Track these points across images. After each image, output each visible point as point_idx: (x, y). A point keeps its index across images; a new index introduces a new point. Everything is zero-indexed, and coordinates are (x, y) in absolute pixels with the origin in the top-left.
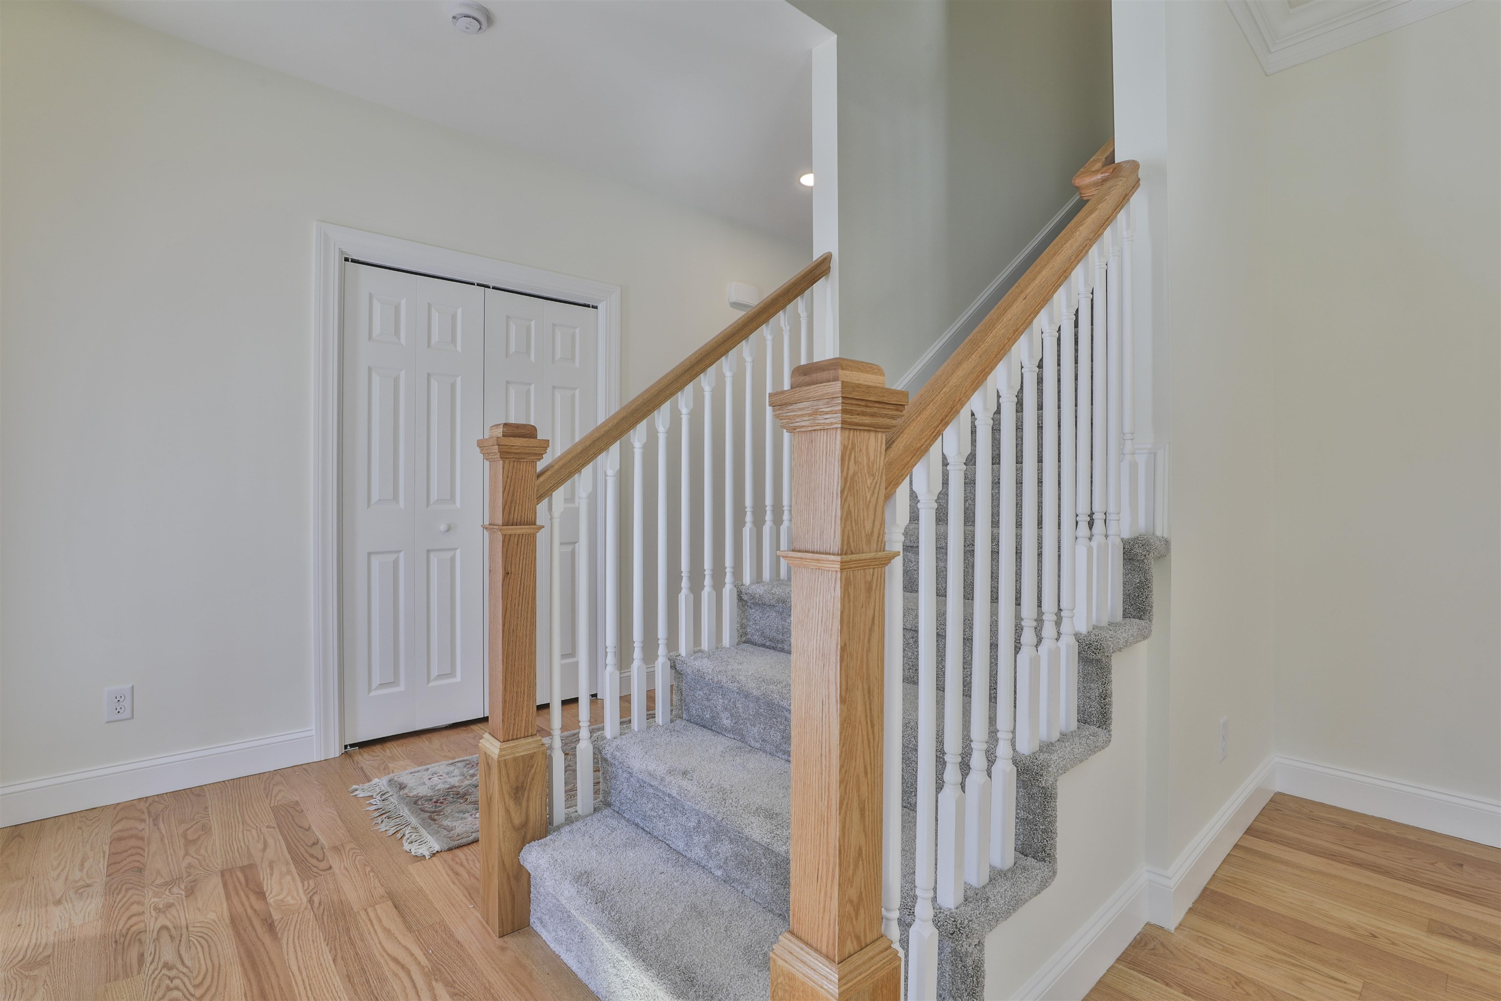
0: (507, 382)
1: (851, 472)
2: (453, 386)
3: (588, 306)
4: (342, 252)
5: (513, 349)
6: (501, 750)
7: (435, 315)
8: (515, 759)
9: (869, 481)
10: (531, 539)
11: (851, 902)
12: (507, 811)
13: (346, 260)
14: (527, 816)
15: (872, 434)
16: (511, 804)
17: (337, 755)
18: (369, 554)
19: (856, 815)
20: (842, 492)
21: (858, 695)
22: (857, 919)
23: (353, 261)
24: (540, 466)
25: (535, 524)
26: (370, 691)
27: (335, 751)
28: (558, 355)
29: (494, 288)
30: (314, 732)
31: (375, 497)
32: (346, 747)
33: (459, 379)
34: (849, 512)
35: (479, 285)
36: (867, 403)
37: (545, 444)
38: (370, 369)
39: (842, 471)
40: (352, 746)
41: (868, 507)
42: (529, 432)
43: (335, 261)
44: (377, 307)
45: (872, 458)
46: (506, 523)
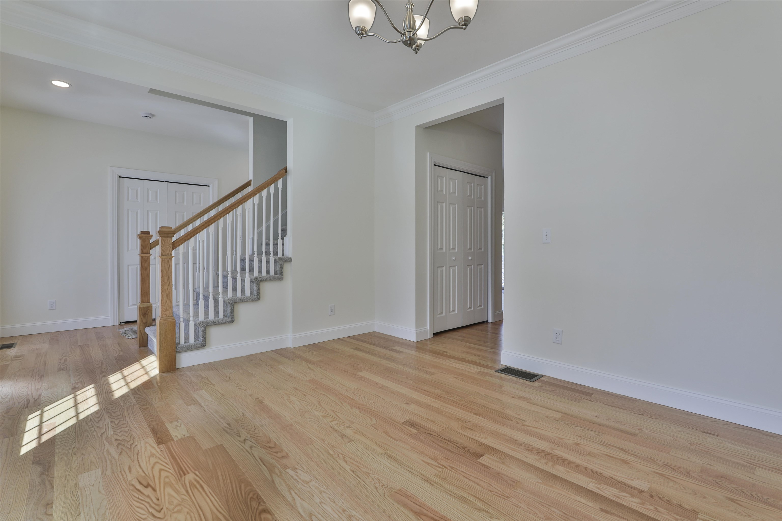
0: (176, 212)
1: (163, 244)
2: (156, 214)
3: (206, 186)
4: (118, 175)
5: (178, 201)
6: (140, 305)
7: (150, 192)
8: (144, 307)
9: (168, 245)
10: (149, 258)
11: (164, 309)
12: (141, 319)
13: (120, 177)
14: (147, 320)
15: (169, 238)
16: (142, 317)
17: (118, 324)
18: (128, 265)
19: (165, 296)
20: (161, 247)
21: (166, 278)
22: (166, 312)
23: (122, 177)
24: (151, 241)
25: (150, 254)
26: (128, 306)
27: (117, 323)
28: (195, 202)
29: (171, 182)
30: (110, 317)
31: (130, 248)
32: (121, 323)
33: (158, 212)
34: (163, 250)
35: (165, 182)
36: (165, 234)
37: (152, 236)
38: (128, 210)
39: (161, 244)
40: (123, 322)
41: (168, 249)
42: (148, 233)
43: (116, 178)
44: (130, 191)
45: (169, 241)
46: (141, 254)
